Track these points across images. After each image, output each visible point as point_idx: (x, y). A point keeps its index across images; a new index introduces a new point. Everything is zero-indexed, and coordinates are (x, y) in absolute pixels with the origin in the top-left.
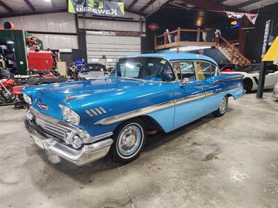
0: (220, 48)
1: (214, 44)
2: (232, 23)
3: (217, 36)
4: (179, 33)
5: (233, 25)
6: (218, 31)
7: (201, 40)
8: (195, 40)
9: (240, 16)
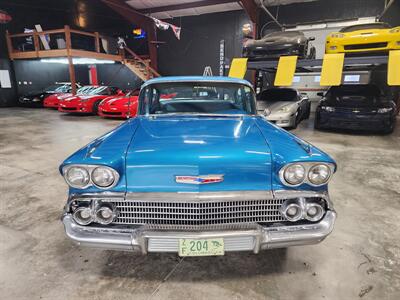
0: (128, 65)
1: (119, 58)
2: (135, 32)
3: (121, 47)
4: (68, 36)
5: (136, 35)
6: (121, 40)
7: (102, 51)
8: (94, 50)
9: (166, 26)
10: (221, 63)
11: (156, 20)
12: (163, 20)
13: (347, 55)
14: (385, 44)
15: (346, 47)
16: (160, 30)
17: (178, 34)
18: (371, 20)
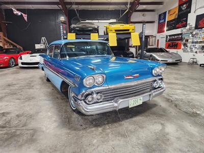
9: (19, 14)
10: (62, 35)
11: (14, 10)
12: (17, 10)
13: (117, 34)
14: (128, 30)
15: (116, 31)
16: (16, 15)
17: (26, 18)
18: (114, 21)
